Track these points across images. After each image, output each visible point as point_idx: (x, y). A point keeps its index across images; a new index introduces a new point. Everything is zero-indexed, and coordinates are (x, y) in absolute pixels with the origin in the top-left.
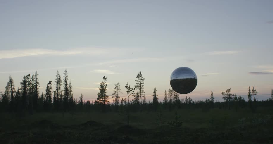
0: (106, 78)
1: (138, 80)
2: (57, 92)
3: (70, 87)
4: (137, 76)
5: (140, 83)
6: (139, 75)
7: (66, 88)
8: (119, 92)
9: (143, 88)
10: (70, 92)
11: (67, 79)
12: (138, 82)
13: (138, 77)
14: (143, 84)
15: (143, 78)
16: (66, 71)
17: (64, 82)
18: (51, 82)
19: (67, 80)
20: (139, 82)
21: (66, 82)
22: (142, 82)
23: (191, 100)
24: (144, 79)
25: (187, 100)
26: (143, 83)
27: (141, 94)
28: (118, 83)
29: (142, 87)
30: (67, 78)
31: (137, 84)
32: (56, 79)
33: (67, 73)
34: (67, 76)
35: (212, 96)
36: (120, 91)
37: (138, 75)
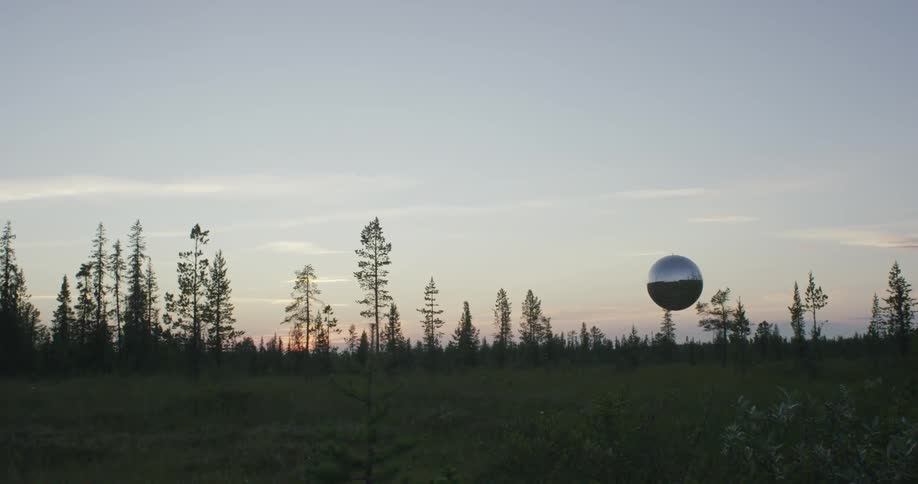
1: (366, 251)
2: (96, 303)
3: (150, 286)
4: (364, 237)
5: (373, 262)
6: (373, 231)
7: (136, 289)
8: (310, 300)
9: (385, 282)
10: (150, 304)
11: (142, 256)
12: (367, 260)
13: (365, 240)
14: (384, 267)
15: (384, 245)
16: (138, 228)
17: (131, 268)
19: (140, 259)
20: (371, 257)
21: (137, 266)
22: (380, 259)
23: (601, 336)
24: (390, 246)
25: (587, 334)
26: (387, 263)
27: (377, 306)
28: (309, 268)
29: (383, 278)
30: (142, 252)
31: (362, 264)
32: (93, 254)
33: (142, 234)
34: (140, 244)
35: (669, 320)
36: (316, 296)
37: (368, 230)
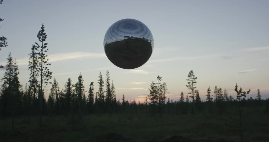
0: (160, 78)
1: (189, 79)
2: (100, 93)
3: (113, 88)
4: (189, 75)
5: (191, 82)
6: (191, 73)
7: (109, 89)
9: (196, 88)
10: (113, 93)
11: (109, 80)
12: (190, 82)
13: (189, 76)
14: (195, 84)
15: (195, 77)
16: (108, 72)
17: (106, 83)
18: (93, 83)
19: (109, 81)
20: (191, 81)
21: (108, 82)
22: (194, 81)
23: (233, 98)
25: (228, 98)
26: (195, 82)
27: (193, 94)
28: (165, 83)
29: (195, 87)
30: (109, 79)
31: (189, 83)
32: (99, 80)
33: (109, 74)
34: (109, 76)
35: (259, 94)
36: (167, 91)
37: (190, 73)
